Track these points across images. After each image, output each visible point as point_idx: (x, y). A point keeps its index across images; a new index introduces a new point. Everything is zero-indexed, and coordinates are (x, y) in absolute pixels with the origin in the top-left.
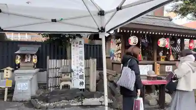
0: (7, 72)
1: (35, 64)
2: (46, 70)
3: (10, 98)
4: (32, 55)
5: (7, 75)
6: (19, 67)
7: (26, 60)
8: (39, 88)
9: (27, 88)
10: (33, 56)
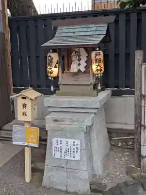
0: (25, 106)
1: (97, 78)
2: (133, 93)
3: (37, 171)
4: (89, 49)
5: (24, 114)
6: (57, 87)
7: (74, 68)
8: (113, 146)
9: (77, 157)
10: (93, 54)
